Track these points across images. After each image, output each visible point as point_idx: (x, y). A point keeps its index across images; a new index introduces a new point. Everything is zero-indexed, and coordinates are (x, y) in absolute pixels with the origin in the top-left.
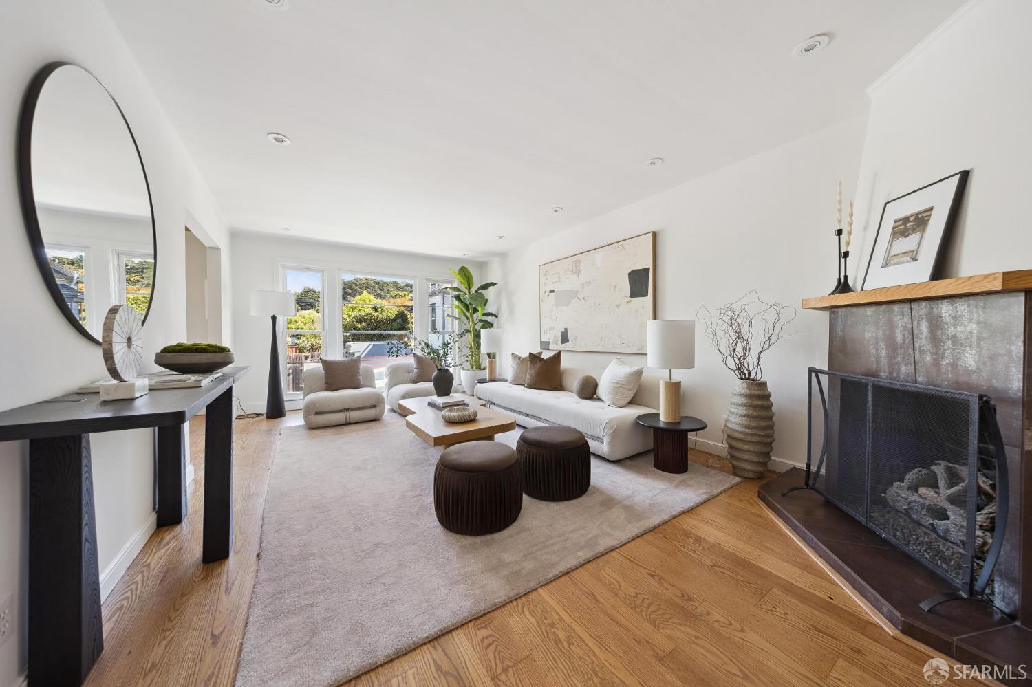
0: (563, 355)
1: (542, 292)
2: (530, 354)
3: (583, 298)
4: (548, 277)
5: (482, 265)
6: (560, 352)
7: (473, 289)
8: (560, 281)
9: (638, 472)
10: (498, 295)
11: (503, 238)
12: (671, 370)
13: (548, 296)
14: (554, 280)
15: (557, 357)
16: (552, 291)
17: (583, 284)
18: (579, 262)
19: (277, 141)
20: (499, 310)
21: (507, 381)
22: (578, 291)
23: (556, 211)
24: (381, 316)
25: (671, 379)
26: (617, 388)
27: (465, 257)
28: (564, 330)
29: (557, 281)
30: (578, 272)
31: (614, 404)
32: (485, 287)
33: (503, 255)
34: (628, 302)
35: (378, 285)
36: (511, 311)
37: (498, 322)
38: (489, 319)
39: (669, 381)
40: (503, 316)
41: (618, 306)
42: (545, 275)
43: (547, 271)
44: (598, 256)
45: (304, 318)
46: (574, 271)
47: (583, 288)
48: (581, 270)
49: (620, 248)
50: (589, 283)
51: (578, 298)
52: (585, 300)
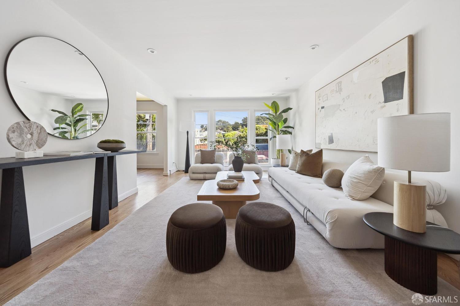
0: (324, 152)
1: (317, 109)
2: (302, 151)
3: (344, 110)
4: (320, 98)
5: (287, 99)
6: (322, 150)
7: (278, 113)
8: (328, 100)
9: (357, 268)
10: (294, 115)
11: (289, 79)
12: (410, 173)
13: (321, 111)
14: (324, 100)
15: (320, 153)
16: (323, 108)
17: (344, 99)
18: (340, 82)
19: (151, 52)
20: (294, 125)
21: (287, 166)
22: (340, 105)
23: (313, 49)
24: (259, 132)
25: (410, 181)
26: (356, 183)
27: (273, 95)
28: (330, 135)
29: (326, 100)
30: (340, 90)
31: (351, 196)
32: (285, 111)
33: (296, 90)
34: (382, 107)
35: (263, 118)
36: (301, 124)
37: (294, 131)
38: (290, 130)
39: (407, 183)
40: (297, 128)
41: (373, 111)
42: (319, 97)
43: (320, 94)
44: (356, 75)
45: (232, 134)
46: (337, 90)
47: (344, 101)
48: (342, 89)
49: (374, 62)
50: (348, 97)
51: (340, 110)
52: (345, 111)
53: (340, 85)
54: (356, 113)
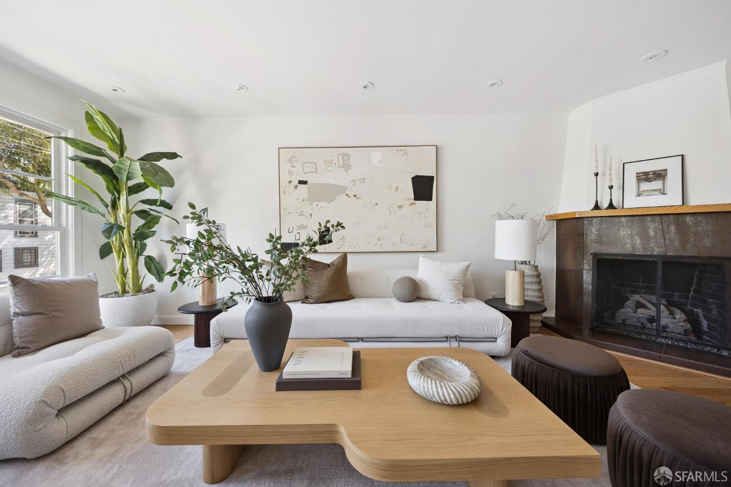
1: (285, 178)
3: (355, 196)
4: (295, 164)
6: (345, 254)
8: (316, 172)
13: (296, 187)
14: (306, 170)
15: (344, 260)
16: (302, 182)
17: (354, 180)
18: (347, 155)
22: (345, 187)
23: (365, 87)
25: (515, 269)
29: (312, 172)
30: (347, 167)
34: (412, 204)
41: (400, 207)
42: (289, 161)
43: (291, 156)
44: (376, 156)
46: (341, 165)
47: (354, 185)
48: (351, 165)
49: (402, 152)
50: (362, 181)
51: (347, 195)
52: (357, 198)
53: (346, 158)
54: (377, 204)
